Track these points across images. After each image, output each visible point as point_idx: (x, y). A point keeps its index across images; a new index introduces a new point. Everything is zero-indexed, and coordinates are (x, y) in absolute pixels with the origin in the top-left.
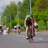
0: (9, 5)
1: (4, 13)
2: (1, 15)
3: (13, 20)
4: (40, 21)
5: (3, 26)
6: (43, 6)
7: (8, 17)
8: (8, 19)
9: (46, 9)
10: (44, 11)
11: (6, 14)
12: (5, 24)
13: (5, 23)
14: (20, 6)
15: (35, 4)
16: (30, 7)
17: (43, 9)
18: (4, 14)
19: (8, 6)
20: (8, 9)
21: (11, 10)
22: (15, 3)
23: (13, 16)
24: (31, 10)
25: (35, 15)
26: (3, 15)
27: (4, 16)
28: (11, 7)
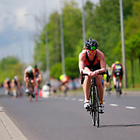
0: (60, 13)
1: (44, 36)
2: (36, 42)
3: (69, 54)
7: (55, 46)
8: (55, 51)
11: (51, 37)
12: (48, 67)
13: (48, 63)
14: (91, 15)
15: (134, 8)
16: (119, 17)
19: (56, 13)
21: (64, 26)
23: (70, 45)
24: (124, 26)
25: (134, 40)
27: (45, 43)
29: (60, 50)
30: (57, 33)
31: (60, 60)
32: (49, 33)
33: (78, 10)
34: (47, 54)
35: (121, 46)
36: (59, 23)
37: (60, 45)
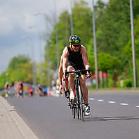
1: (55, 35)
5: (52, 71)
11: (61, 36)
14: (101, 13)
16: (129, 17)
18: (53, 37)
19: (66, 12)
20: (67, 23)
21: (74, 25)
22: (87, 4)
24: (134, 25)
26: (50, 41)
27: (55, 42)
28: (73, 16)
30: (67, 32)
35: (131, 46)
36: (69, 23)
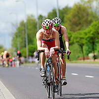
0: (25, 21)
4: (74, 45)
6: (78, 22)
9: (83, 26)
10: (79, 30)
15: (65, 18)
17: (77, 26)
29: (25, 41)
30: (23, 32)
31: (25, 46)
32: (19, 32)
33: (35, 20)
34: (18, 43)
36: (25, 27)
37: (25, 39)
